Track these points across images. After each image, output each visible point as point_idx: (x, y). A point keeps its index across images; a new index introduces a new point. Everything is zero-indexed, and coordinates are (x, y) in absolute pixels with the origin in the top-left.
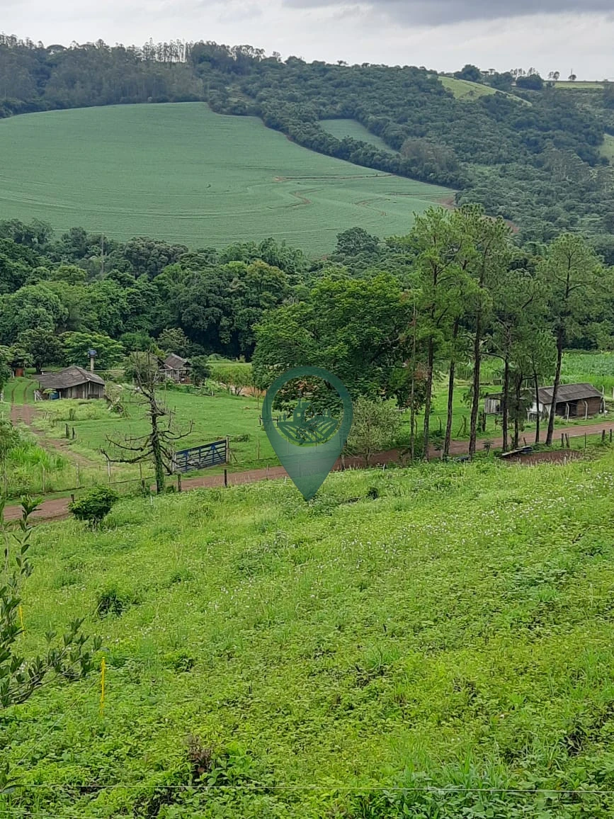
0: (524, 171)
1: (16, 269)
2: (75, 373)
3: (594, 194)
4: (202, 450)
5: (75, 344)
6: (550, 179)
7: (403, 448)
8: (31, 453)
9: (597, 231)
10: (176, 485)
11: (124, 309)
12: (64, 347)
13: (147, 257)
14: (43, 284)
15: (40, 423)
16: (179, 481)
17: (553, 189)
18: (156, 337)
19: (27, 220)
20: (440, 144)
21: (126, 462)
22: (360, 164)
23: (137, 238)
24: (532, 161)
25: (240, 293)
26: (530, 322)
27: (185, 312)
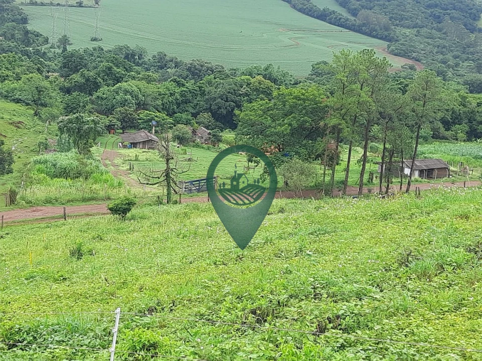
0: (430, 33)
1: (118, 73)
2: (143, 134)
3: (472, 50)
4: (201, 182)
5: (145, 118)
6: (445, 39)
7: (319, 189)
8: (104, 177)
9: (471, 72)
10: (178, 200)
11: (178, 99)
12: (139, 119)
13: (200, 71)
14: (132, 83)
15: (118, 161)
16: (180, 198)
17: (447, 45)
18: (196, 117)
19: (132, 46)
20: (381, 14)
21: (150, 184)
22: (332, 24)
23: (195, 59)
24: (436, 28)
25: (247, 95)
26: (400, 120)
27: (214, 103)
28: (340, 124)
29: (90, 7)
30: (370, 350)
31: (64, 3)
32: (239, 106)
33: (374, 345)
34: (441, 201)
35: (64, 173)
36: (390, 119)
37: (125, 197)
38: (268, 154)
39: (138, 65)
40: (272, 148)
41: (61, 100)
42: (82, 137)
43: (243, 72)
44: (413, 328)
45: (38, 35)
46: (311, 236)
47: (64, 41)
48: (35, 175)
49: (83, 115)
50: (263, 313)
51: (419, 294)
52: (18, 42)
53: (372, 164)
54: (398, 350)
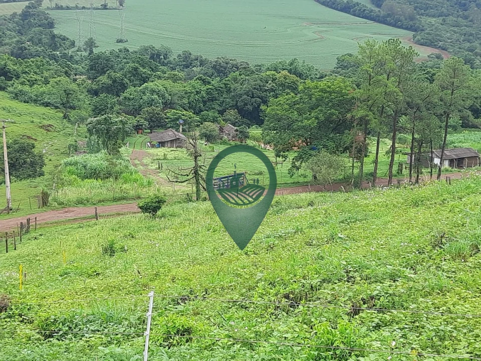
0: (457, 21)
1: (144, 73)
2: (170, 133)
5: (172, 117)
6: (472, 27)
8: (134, 176)
10: (207, 197)
11: (204, 97)
12: (166, 118)
13: (225, 69)
14: (159, 83)
15: (146, 160)
17: (474, 32)
18: (222, 114)
19: (157, 46)
20: (405, 4)
21: (179, 182)
22: (357, 16)
23: (220, 57)
24: (462, 15)
25: (272, 90)
26: (428, 109)
27: (240, 100)
28: (367, 116)
29: (115, 9)
30: (406, 328)
31: (89, 6)
32: (265, 102)
33: (410, 323)
34: (473, 185)
35: (94, 174)
36: (418, 109)
37: (155, 195)
38: (295, 148)
39: (163, 64)
40: (300, 142)
41: (89, 102)
42: (111, 138)
43: (268, 68)
44: (449, 306)
45: (65, 39)
46: (342, 224)
47: (91, 44)
48: (66, 177)
49: (111, 116)
50: (296, 298)
51: (454, 274)
52: (46, 46)
53: (401, 155)
54: (435, 327)
